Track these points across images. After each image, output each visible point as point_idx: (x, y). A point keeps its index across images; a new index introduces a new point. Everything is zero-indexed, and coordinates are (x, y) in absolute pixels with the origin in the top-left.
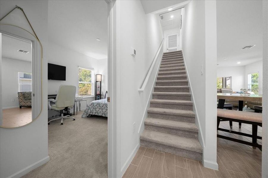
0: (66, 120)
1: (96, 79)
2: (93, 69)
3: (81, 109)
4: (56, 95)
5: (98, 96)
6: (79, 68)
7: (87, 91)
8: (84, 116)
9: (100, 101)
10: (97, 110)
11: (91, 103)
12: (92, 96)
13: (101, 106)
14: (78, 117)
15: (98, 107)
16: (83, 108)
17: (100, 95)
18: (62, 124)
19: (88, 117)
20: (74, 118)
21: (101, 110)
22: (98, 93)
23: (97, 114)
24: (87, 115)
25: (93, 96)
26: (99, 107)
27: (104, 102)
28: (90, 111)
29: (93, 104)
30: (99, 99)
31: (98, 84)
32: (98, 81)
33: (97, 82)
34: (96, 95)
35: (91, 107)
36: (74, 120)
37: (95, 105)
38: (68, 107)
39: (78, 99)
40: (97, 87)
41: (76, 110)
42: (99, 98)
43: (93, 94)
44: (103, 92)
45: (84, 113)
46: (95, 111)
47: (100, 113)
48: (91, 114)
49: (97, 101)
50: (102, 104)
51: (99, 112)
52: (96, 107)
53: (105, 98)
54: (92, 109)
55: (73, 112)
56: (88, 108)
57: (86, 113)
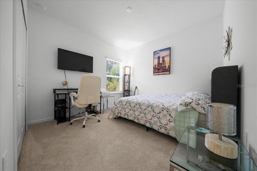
0: (90, 121)
1: (125, 72)
2: (121, 61)
3: (108, 107)
4: (78, 89)
5: (127, 92)
6: (107, 59)
7: (116, 88)
8: (111, 117)
9: (130, 98)
10: (127, 110)
11: (119, 100)
12: (120, 92)
13: (133, 105)
14: (105, 117)
15: (128, 106)
16: (111, 105)
17: (129, 91)
18: (84, 126)
19: (115, 118)
20: (99, 119)
21: (132, 112)
22: (126, 88)
23: (126, 117)
24: (115, 116)
25: (122, 92)
26: (130, 107)
27: (136, 101)
28: (117, 111)
29: (121, 101)
30: (127, 96)
31: (127, 77)
32: (127, 75)
33: (125, 75)
34: (125, 91)
35: (118, 106)
36: (99, 121)
37: (124, 104)
38: (92, 104)
39: (105, 94)
40: (126, 81)
41: (103, 108)
42: (127, 94)
43: (121, 89)
44: (131, 88)
45: (111, 113)
46: (124, 113)
47: (131, 115)
48: (119, 115)
49: (126, 98)
50: (133, 102)
51: (129, 114)
52: (125, 106)
53: (134, 95)
54: (120, 109)
55: (100, 110)
56: (115, 106)
57: (112, 113)
